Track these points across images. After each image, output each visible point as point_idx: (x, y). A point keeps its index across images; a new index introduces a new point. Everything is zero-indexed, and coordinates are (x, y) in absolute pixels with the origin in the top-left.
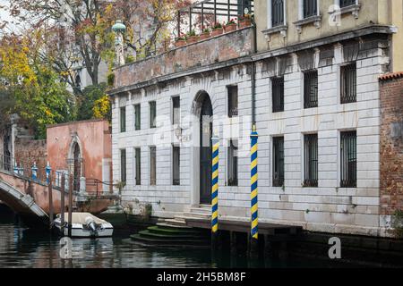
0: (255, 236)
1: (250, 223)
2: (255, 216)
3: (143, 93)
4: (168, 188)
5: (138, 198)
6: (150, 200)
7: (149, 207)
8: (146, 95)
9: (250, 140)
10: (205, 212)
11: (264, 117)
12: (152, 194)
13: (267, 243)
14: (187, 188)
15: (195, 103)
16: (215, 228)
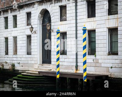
0: (85, 80)
1: (83, 74)
2: (85, 70)
3: (9, 12)
4: (24, 56)
5: (7, 61)
6: (14, 62)
7: (13, 65)
8: (11, 13)
9: (82, 32)
10: (46, 68)
11: (82, 21)
12: (15, 59)
13: (91, 84)
14: (35, 56)
15: (40, 15)
16: (58, 76)
